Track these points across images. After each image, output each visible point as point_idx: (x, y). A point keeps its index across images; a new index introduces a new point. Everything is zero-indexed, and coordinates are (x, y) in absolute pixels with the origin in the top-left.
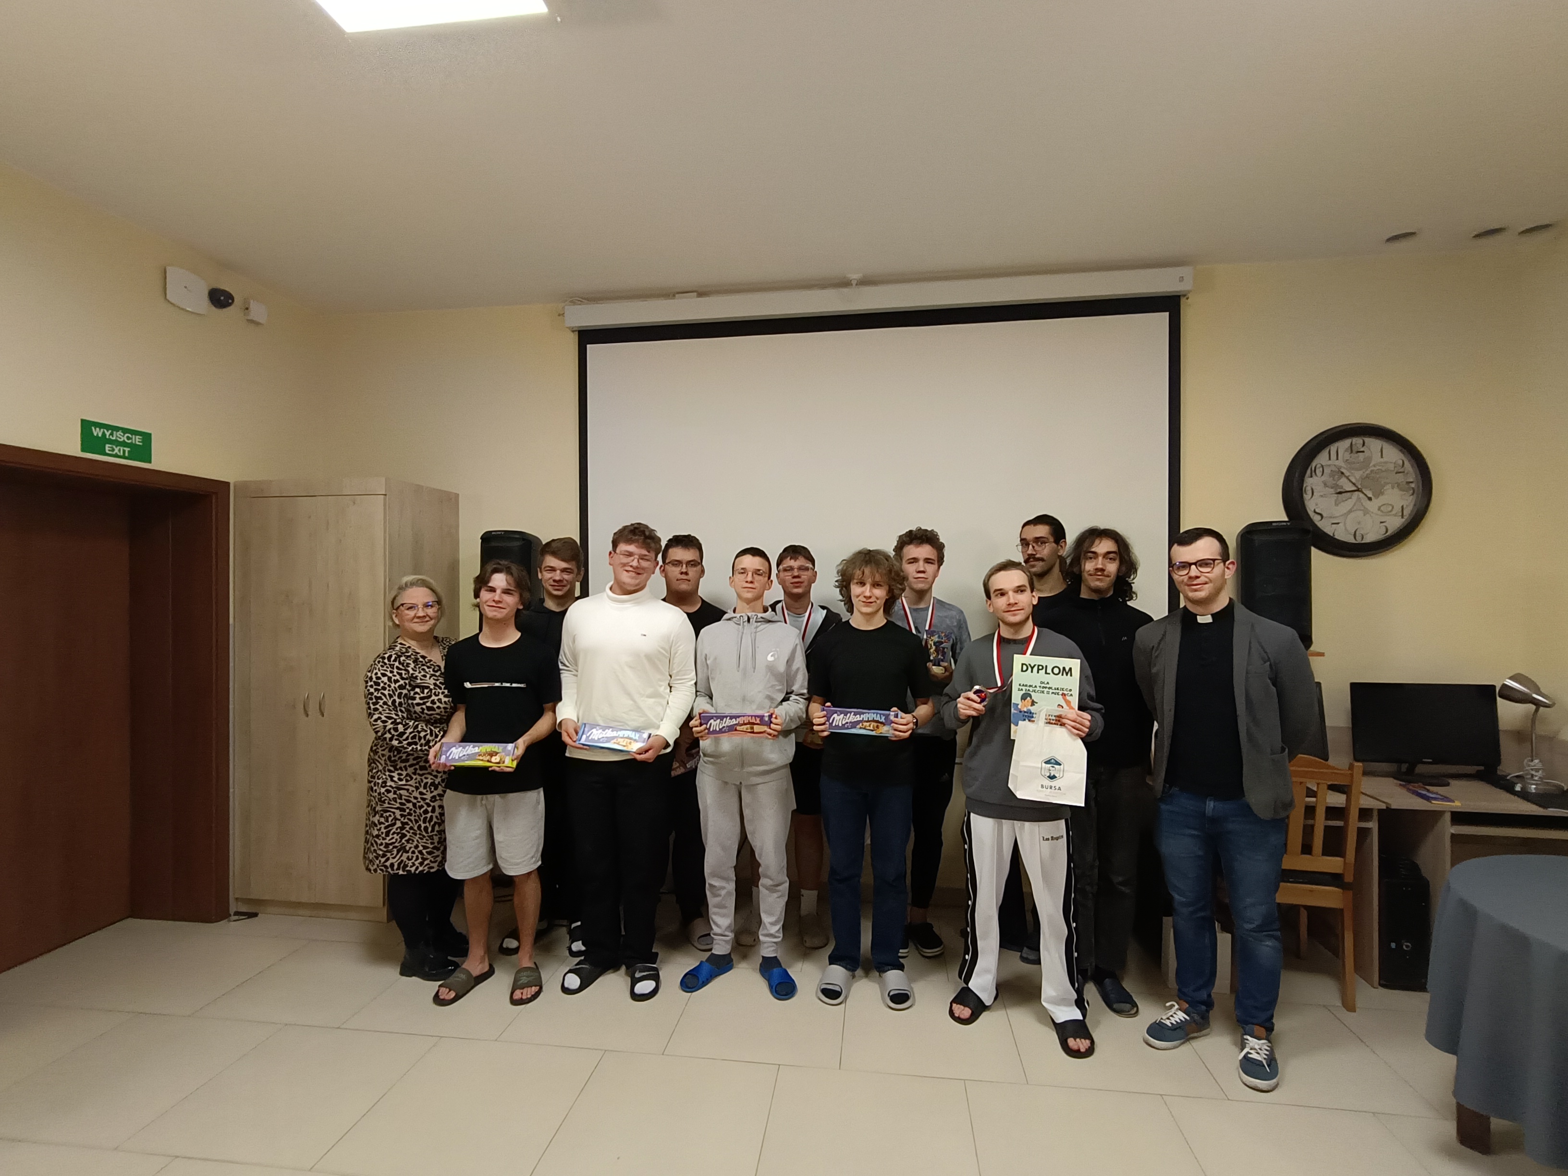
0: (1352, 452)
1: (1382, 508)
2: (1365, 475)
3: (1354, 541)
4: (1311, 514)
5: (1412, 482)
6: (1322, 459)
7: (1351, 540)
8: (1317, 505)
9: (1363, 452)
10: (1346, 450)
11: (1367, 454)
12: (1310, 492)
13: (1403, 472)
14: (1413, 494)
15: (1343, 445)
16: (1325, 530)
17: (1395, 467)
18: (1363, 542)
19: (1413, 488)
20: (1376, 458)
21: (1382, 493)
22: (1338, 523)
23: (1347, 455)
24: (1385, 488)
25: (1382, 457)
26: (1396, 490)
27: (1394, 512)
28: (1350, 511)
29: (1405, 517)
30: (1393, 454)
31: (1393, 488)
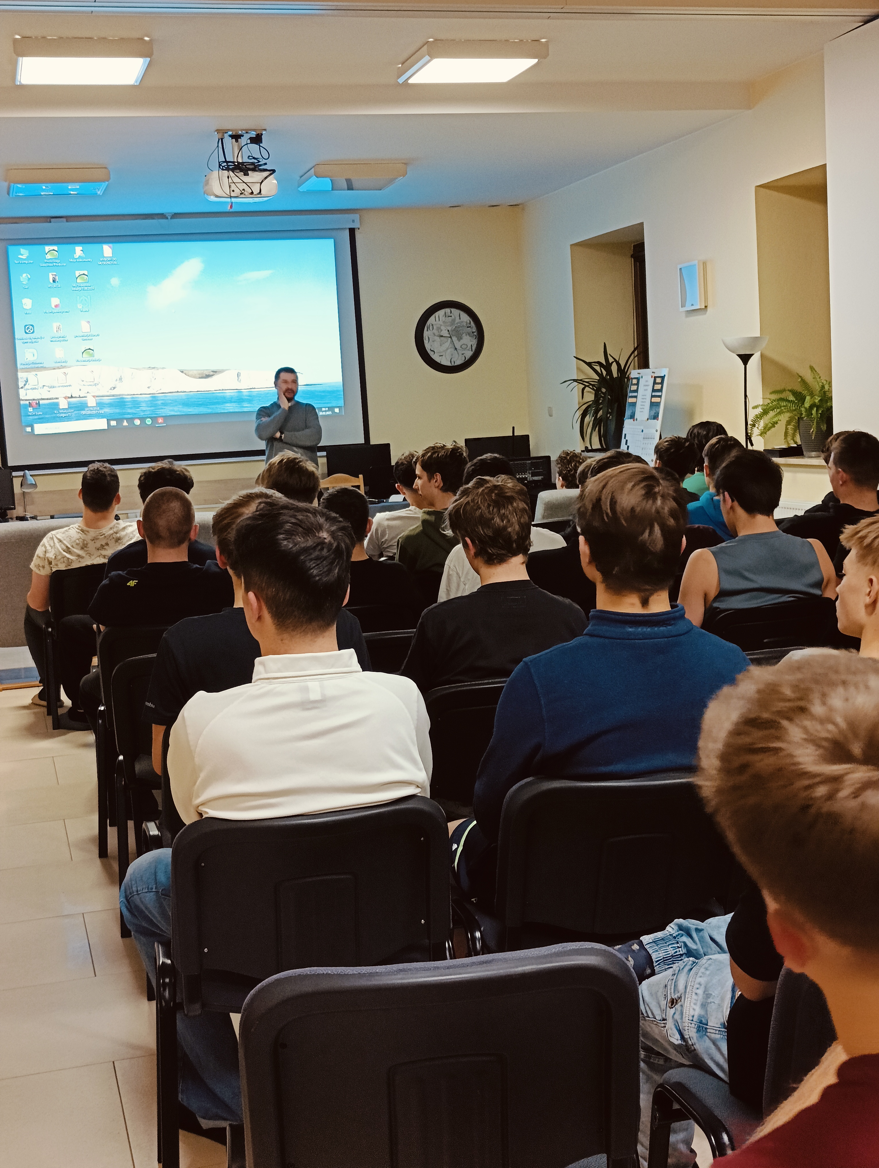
0: (446, 317)
1: (462, 346)
2: (453, 328)
3: (450, 365)
4: (429, 351)
5: (475, 332)
6: (431, 320)
7: (449, 364)
8: (431, 346)
9: (451, 316)
10: (443, 316)
11: (453, 317)
12: (427, 339)
13: (470, 327)
14: (476, 338)
15: (441, 313)
16: (436, 360)
17: (467, 324)
18: (455, 365)
19: (476, 335)
20: (457, 320)
21: (461, 338)
22: (442, 356)
23: (444, 318)
24: (463, 335)
25: (460, 319)
26: (468, 336)
27: (468, 348)
28: (447, 349)
29: (473, 351)
30: (465, 318)
31: (466, 335)
